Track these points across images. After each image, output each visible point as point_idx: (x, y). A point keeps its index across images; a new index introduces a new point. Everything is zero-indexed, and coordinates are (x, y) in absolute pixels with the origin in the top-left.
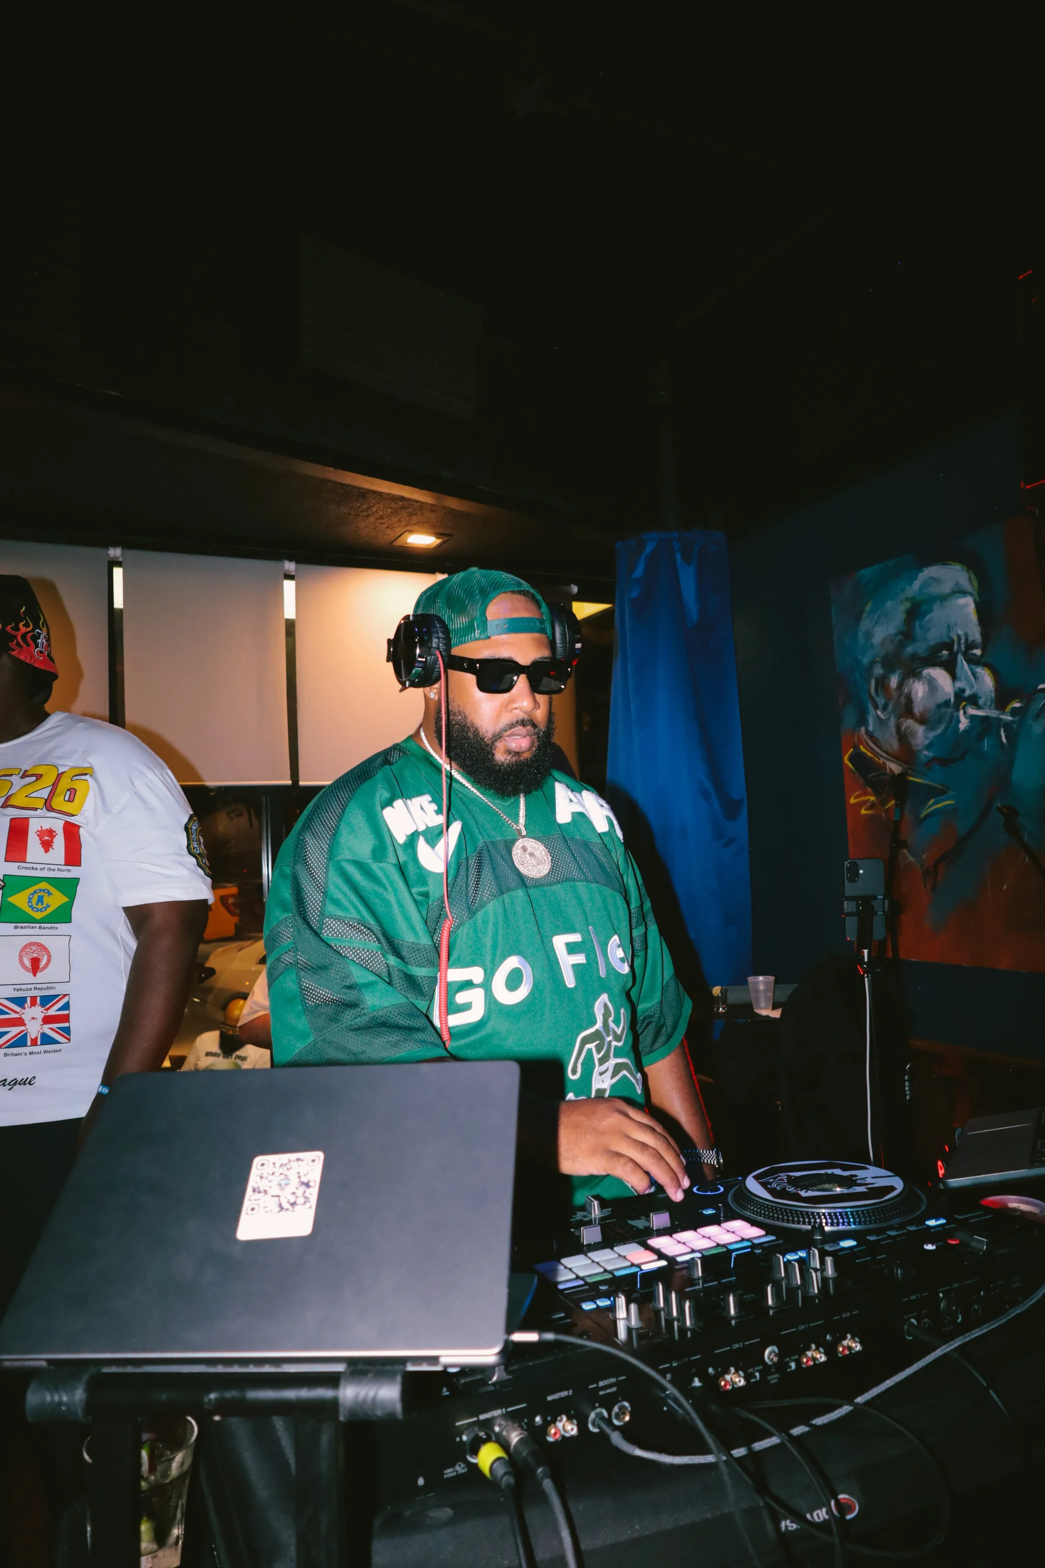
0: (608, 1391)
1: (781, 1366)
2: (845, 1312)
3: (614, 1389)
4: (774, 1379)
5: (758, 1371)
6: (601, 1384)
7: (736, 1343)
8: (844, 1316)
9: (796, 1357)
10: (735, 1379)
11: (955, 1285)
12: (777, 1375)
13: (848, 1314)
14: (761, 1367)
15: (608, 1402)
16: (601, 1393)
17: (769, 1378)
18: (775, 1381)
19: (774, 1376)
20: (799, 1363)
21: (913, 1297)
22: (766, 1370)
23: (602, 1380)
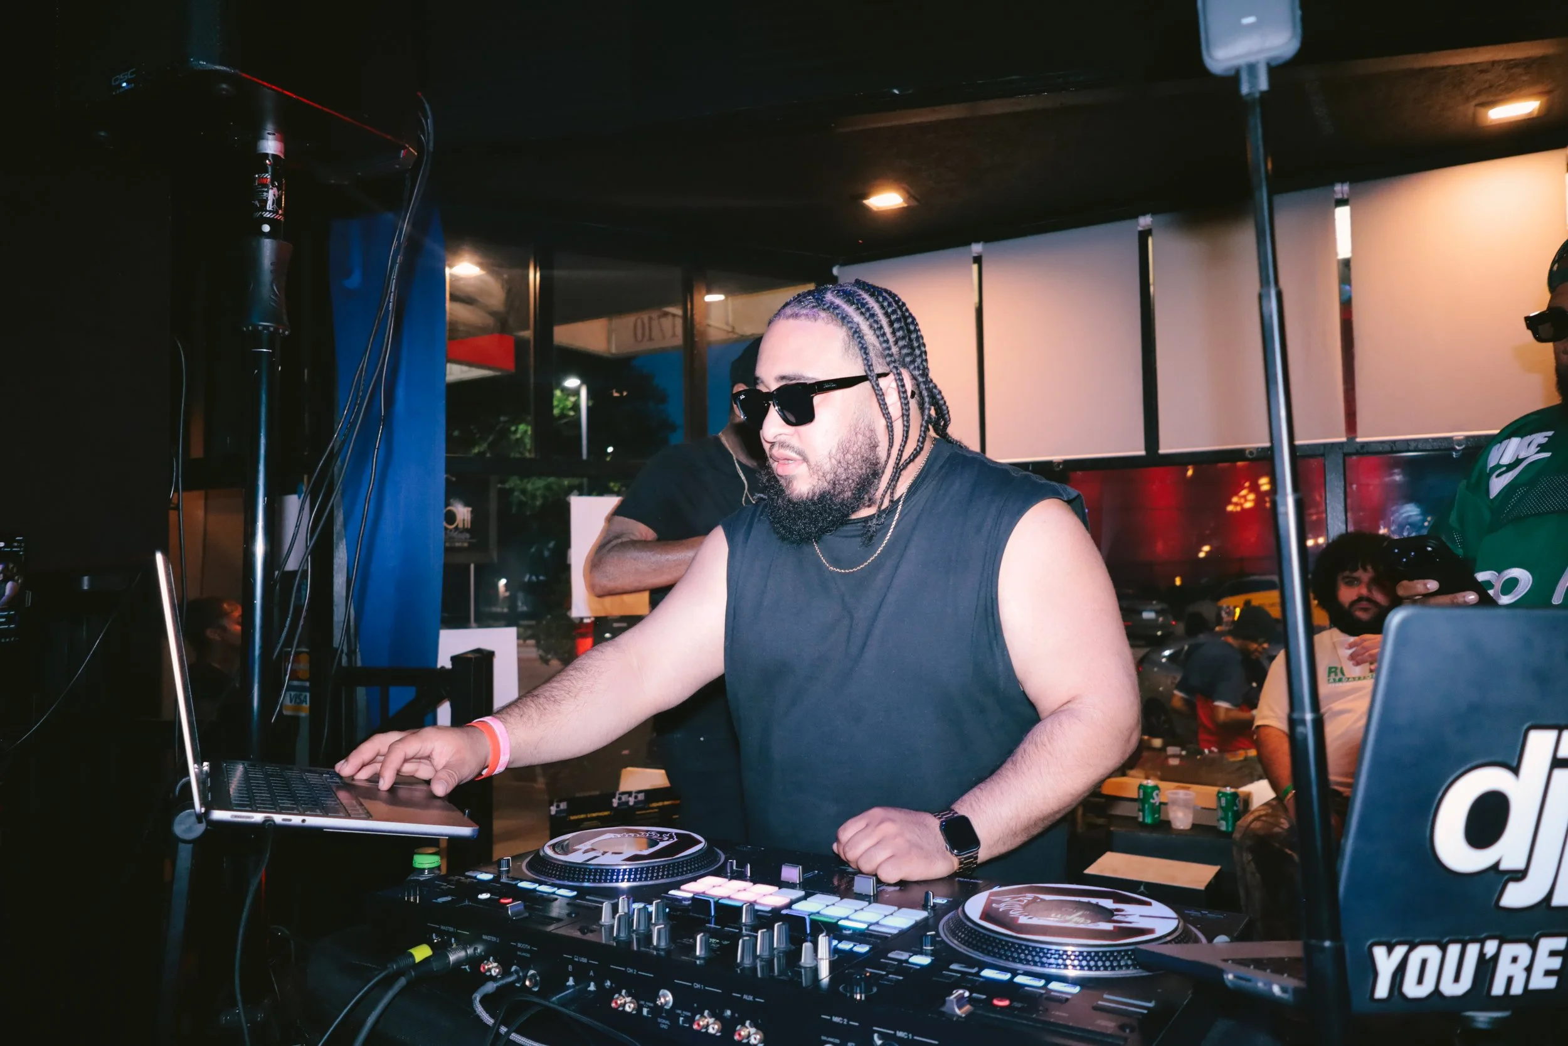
0: (524, 954)
1: (671, 1014)
2: (748, 994)
3: (528, 955)
4: (664, 1024)
5: (648, 1007)
6: (519, 945)
7: (631, 968)
8: (745, 997)
9: (689, 1014)
10: (626, 1003)
11: (900, 1034)
12: (667, 1022)
13: (751, 998)
14: (652, 1005)
15: (525, 965)
16: (519, 953)
17: (659, 1020)
18: (665, 1027)
19: (664, 1021)
20: (691, 1020)
21: (836, 1019)
22: (657, 1010)
23: (521, 942)
